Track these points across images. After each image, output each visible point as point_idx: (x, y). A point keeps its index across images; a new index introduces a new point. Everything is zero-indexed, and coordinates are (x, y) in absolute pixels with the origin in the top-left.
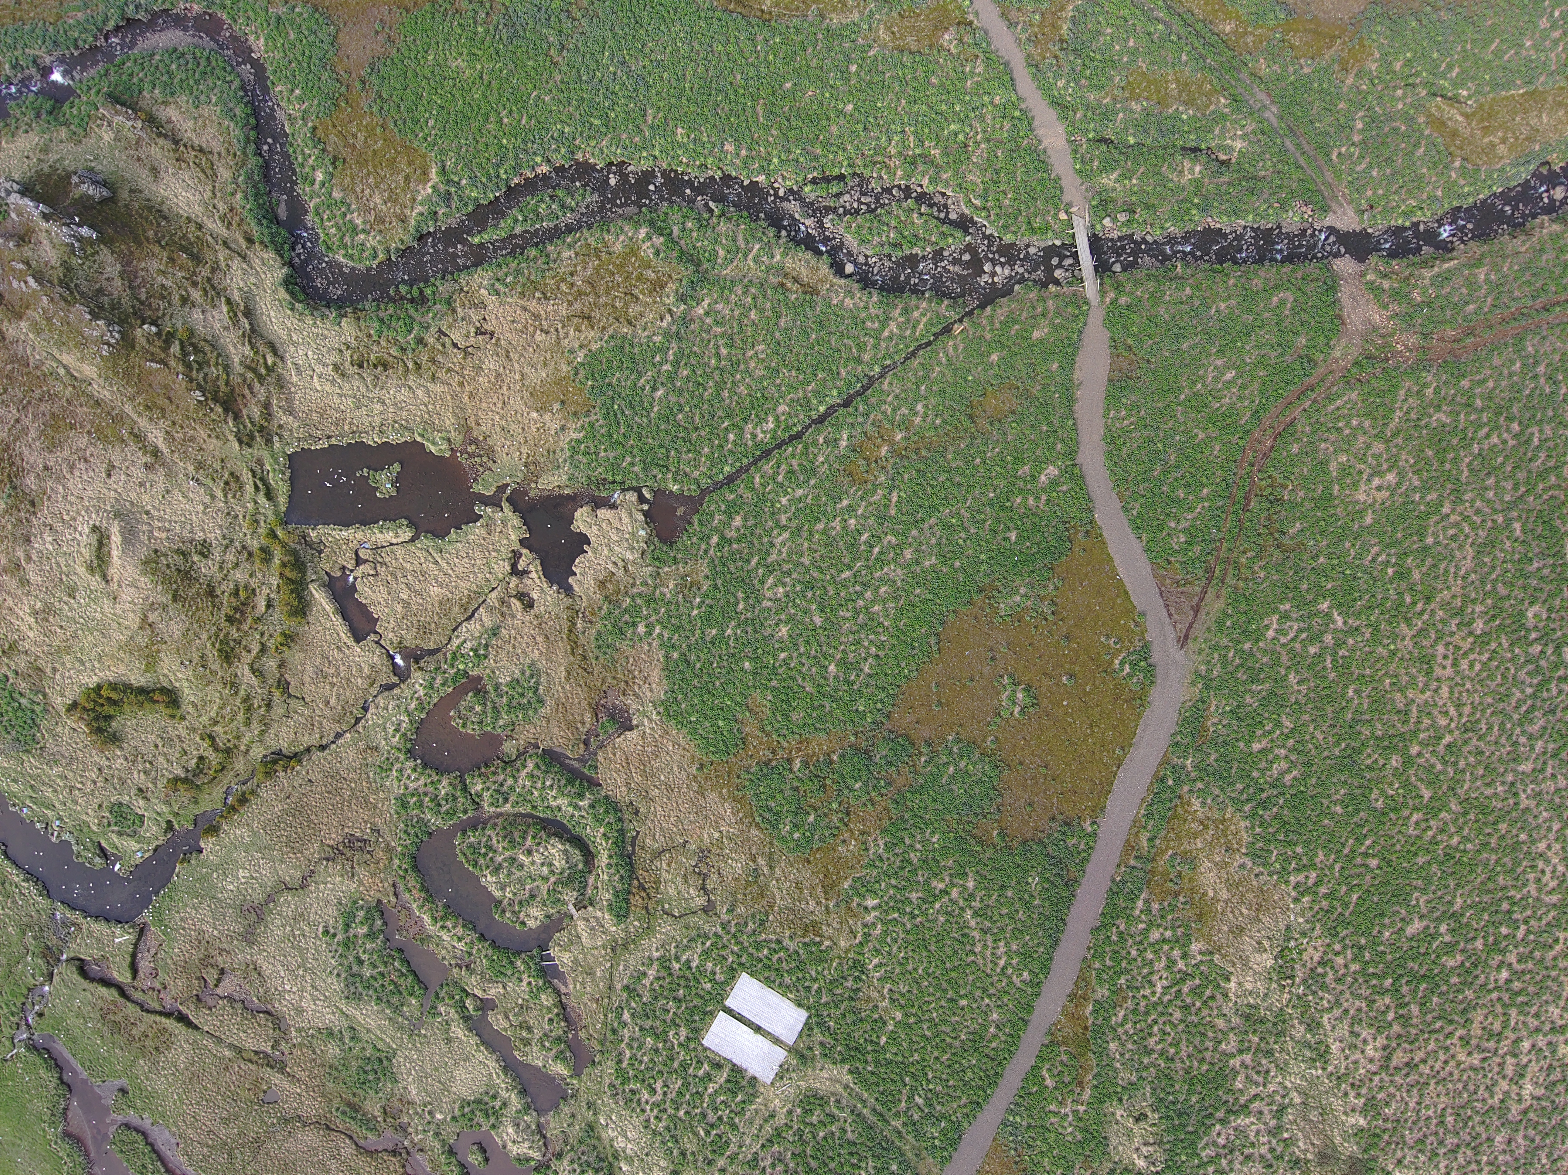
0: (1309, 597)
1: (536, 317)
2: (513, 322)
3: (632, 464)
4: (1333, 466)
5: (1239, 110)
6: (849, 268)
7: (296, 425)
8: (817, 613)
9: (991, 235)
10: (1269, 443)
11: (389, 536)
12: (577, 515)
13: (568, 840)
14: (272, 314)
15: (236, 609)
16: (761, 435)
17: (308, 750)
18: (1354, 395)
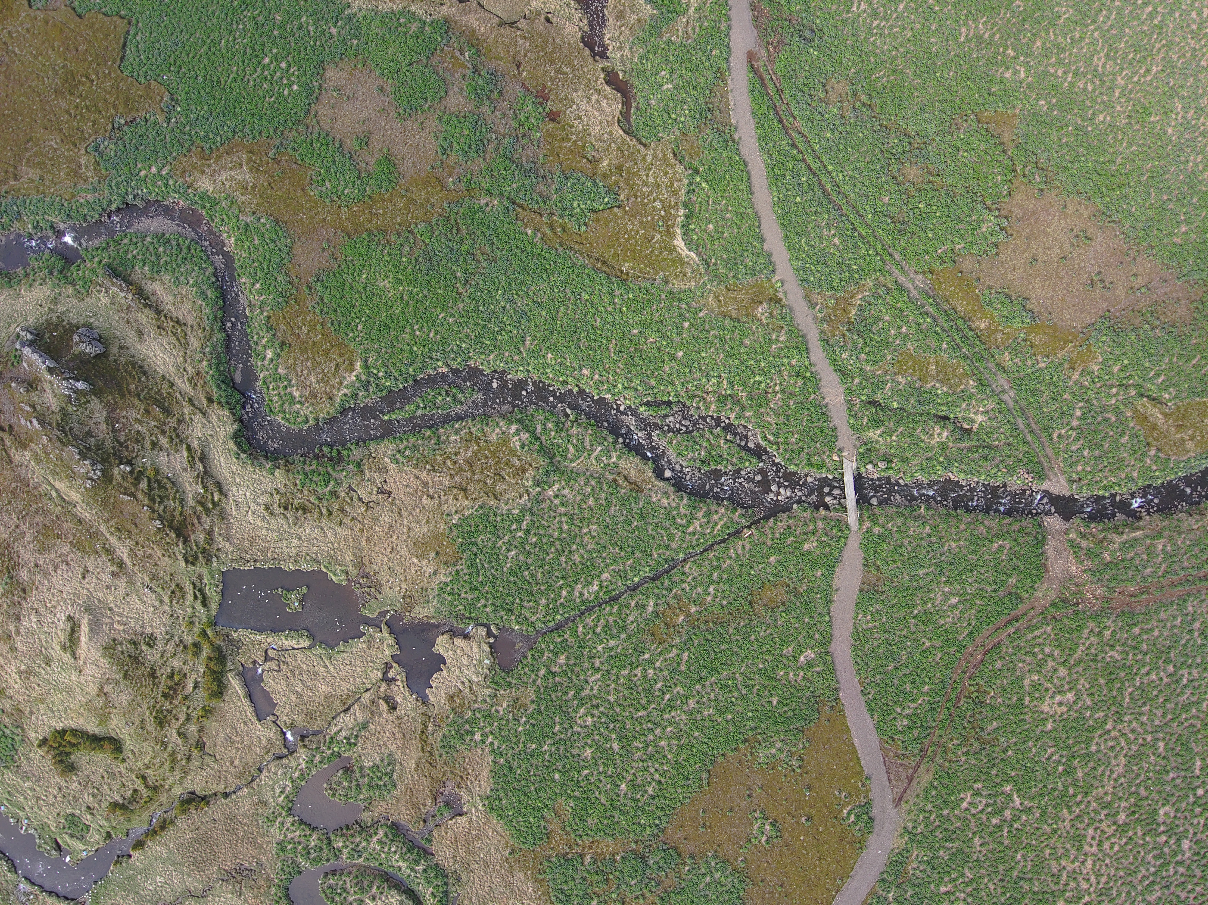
0: (997, 780)
1: (425, 484)
2: (407, 486)
3: (485, 606)
4: (1027, 682)
5: (984, 392)
6: (668, 474)
7: (231, 549)
8: (616, 742)
9: (779, 463)
10: (979, 657)
11: (293, 643)
12: (439, 640)
13: (404, 892)
14: (222, 460)
15: (170, 688)
16: (587, 595)
17: (215, 794)
18: (1049, 629)
